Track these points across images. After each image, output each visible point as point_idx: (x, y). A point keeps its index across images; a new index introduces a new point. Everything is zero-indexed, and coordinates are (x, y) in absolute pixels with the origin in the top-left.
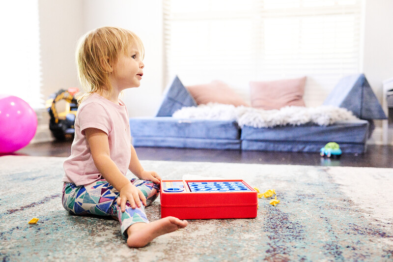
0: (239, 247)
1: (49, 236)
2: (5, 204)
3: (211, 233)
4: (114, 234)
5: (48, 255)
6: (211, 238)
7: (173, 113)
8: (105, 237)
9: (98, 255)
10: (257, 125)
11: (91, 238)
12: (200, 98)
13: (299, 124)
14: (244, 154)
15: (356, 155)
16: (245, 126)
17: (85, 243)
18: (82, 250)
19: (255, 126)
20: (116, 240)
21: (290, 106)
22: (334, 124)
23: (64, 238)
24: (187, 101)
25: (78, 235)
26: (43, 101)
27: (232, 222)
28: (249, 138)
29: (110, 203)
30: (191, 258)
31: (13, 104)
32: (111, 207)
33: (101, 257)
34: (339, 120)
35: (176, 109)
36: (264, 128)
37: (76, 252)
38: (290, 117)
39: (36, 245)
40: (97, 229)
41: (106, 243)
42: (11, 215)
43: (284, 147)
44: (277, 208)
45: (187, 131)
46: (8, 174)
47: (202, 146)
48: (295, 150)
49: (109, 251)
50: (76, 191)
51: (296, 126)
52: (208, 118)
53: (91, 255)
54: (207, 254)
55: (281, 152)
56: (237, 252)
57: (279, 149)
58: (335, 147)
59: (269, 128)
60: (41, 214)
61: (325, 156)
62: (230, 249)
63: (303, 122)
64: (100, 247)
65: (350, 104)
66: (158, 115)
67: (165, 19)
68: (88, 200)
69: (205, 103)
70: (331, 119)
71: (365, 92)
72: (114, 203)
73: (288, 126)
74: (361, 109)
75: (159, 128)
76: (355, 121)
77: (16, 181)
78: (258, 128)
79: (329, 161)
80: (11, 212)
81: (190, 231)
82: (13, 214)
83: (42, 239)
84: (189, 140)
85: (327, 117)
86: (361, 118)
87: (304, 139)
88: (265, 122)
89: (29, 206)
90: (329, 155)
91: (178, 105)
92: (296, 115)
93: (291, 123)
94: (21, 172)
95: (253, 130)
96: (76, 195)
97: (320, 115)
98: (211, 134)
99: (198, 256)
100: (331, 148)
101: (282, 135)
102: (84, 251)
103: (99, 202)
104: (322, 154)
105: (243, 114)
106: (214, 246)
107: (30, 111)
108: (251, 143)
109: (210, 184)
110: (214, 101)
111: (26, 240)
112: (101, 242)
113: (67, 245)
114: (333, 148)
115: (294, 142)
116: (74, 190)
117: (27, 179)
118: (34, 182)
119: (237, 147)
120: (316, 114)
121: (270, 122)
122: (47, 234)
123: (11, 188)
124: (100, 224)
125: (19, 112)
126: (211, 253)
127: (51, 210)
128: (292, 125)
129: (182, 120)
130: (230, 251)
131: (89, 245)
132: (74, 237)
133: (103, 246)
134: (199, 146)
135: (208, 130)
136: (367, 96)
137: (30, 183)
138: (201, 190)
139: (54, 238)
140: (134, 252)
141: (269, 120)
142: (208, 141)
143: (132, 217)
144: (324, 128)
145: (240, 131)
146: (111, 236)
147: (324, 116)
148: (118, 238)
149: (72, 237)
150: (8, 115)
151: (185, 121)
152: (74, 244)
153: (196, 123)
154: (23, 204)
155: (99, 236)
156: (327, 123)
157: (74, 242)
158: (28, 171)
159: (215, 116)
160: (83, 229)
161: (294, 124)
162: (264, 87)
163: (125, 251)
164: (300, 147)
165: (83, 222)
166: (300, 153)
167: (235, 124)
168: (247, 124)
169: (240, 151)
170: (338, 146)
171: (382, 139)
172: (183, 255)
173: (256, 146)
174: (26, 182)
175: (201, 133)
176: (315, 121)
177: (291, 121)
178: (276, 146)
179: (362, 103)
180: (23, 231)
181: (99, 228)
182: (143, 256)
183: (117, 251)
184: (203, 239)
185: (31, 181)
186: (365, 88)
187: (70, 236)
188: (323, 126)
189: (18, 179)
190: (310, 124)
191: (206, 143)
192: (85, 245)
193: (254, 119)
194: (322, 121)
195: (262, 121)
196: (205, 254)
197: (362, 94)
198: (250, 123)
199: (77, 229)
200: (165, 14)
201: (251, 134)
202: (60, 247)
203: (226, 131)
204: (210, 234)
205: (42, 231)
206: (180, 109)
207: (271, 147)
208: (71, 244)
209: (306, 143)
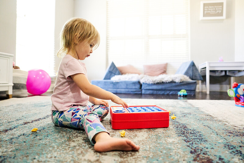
0: (170, 149)
1: (41, 141)
2: (24, 119)
3: (146, 138)
4: (84, 140)
5: (35, 159)
6: (148, 143)
7: (111, 78)
8: (77, 142)
9: (71, 158)
10: (149, 83)
11: (68, 143)
12: (123, 72)
13: (167, 82)
14: (143, 95)
15: (192, 95)
16: (143, 83)
17: (63, 147)
18: (60, 154)
19: (148, 83)
20: (84, 145)
21: (163, 74)
22: (183, 82)
23: (50, 143)
24: (117, 72)
25: (60, 141)
26: (55, 73)
27: (155, 130)
28: (145, 88)
29: (77, 122)
30: (140, 161)
31: (41, 73)
32: (78, 124)
33: (73, 160)
34: (184, 80)
35: (112, 76)
36: (152, 84)
37: (55, 156)
38: (163, 79)
39: (30, 148)
40: (72, 136)
41: (77, 147)
42: (24, 126)
43: (161, 93)
44: (176, 121)
45: (117, 86)
46: (33, 104)
47: (124, 92)
48: (166, 93)
49: (79, 154)
50: (59, 114)
51: (166, 83)
52: (127, 80)
53: (66, 159)
54: (151, 157)
55: (160, 95)
56: (171, 154)
57: (159, 93)
58: (185, 92)
59: (154, 84)
60: (41, 125)
61: (180, 96)
62: (165, 152)
63: (169, 81)
64: (73, 151)
65: (188, 74)
66: (105, 79)
67: (107, 39)
68: (65, 119)
69: (125, 74)
70: (181, 80)
71: (194, 68)
72: (80, 122)
73: (162, 83)
74: (193, 76)
75: (105, 84)
76: (190, 81)
77: (36, 107)
78: (149, 84)
79: (182, 98)
80: (25, 123)
81: (132, 137)
82: (26, 125)
83: (35, 144)
84: (118, 90)
85: (179, 79)
86: (192, 79)
87: (170, 89)
88: (153, 81)
89: (36, 120)
90: (182, 95)
91: (113, 74)
92: (166, 78)
93: (164, 82)
94: (40, 103)
95: (147, 85)
96: (59, 116)
97: (177, 78)
98: (128, 87)
99: (145, 159)
100: (183, 92)
101: (160, 87)
102: (61, 155)
103: (71, 121)
104: (179, 95)
105: (142, 78)
106: (153, 149)
107: (48, 77)
108: (146, 91)
109: (138, 108)
110: (129, 73)
111: (25, 144)
112: (75, 146)
113: (51, 149)
114: (184, 92)
115: (165, 90)
116: (57, 113)
117: (41, 106)
118: (44, 107)
119: (140, 92)
120: (175, 78)
121: (155, 81)
122: (40, 140)
123: (32, 110)
124: (75, 132)
125: (43, 77)
126: (153, 156)
127: (48, 123)
128: (164, 83)
129: (115, 81)
130: (166, 153)
131: (66, 149)
132: (57, 142)
133: (75, 150)
134: (123, 92)
135: (127, 85)
136: (195, 71)
137: (42, 108)
138: (135, 111)
139: (44, 143)
140: (97, 156)
141: (154, 80)
142: (127, 90)
143: (95, 129)
144: (178, 84)
145: (141, 85)
146: (81, 141)
147: (178, 78)
148: (86, 144)
149: (55, 142)
150: (38, 78)
151: (116, 81)
152: (56, 148)
153: (122, 82)
154: (33, 119)
155: (74, 141)
156: (180, 82)
157: (56, 146)
158: (44, 102)
159: (130, 79)
160: (64, 136)
161: (165, 82)
162: (150, 67)
163: (91, 155)
164: (168, 92)
165: (65, 131)
166: (168, 95)
167: (139, 82)
168: (144, 82)
169: (141, 94)
170: (186, 91)
171: (199, 89)
172: (134, 158)
173: (148, 92)
174: (40, 107)
175: (124, 86)
176: (174, 81)
177: (164, 80)
178: (157, 92)
179: (193, 73)
180: (26, 137)
181: (74, 135)
182: (104, 160)
183: (85, 155)
184: (143, 144)
185: (43, 107)
186: (194, 67)
187: (54, 142)
188: (178, 83)
189: (37, 106)
190: (172, 82)
191: (126, 91)
192: (63, 149)
193: (148, 80)
194: (177, 81)
195: (151, 81)
196: (149, 157)
197: (193, 69)
198: (146, 82)
199: (60, 136)
200: (107, 37)
201: (146, 87)
202: (45, 151)
203: (135, 85)
204: (146, 140)
205: (38, 137)
206: (114, 76)
207: (155, 92)
208: (54, 148)
209: (171, 90)
